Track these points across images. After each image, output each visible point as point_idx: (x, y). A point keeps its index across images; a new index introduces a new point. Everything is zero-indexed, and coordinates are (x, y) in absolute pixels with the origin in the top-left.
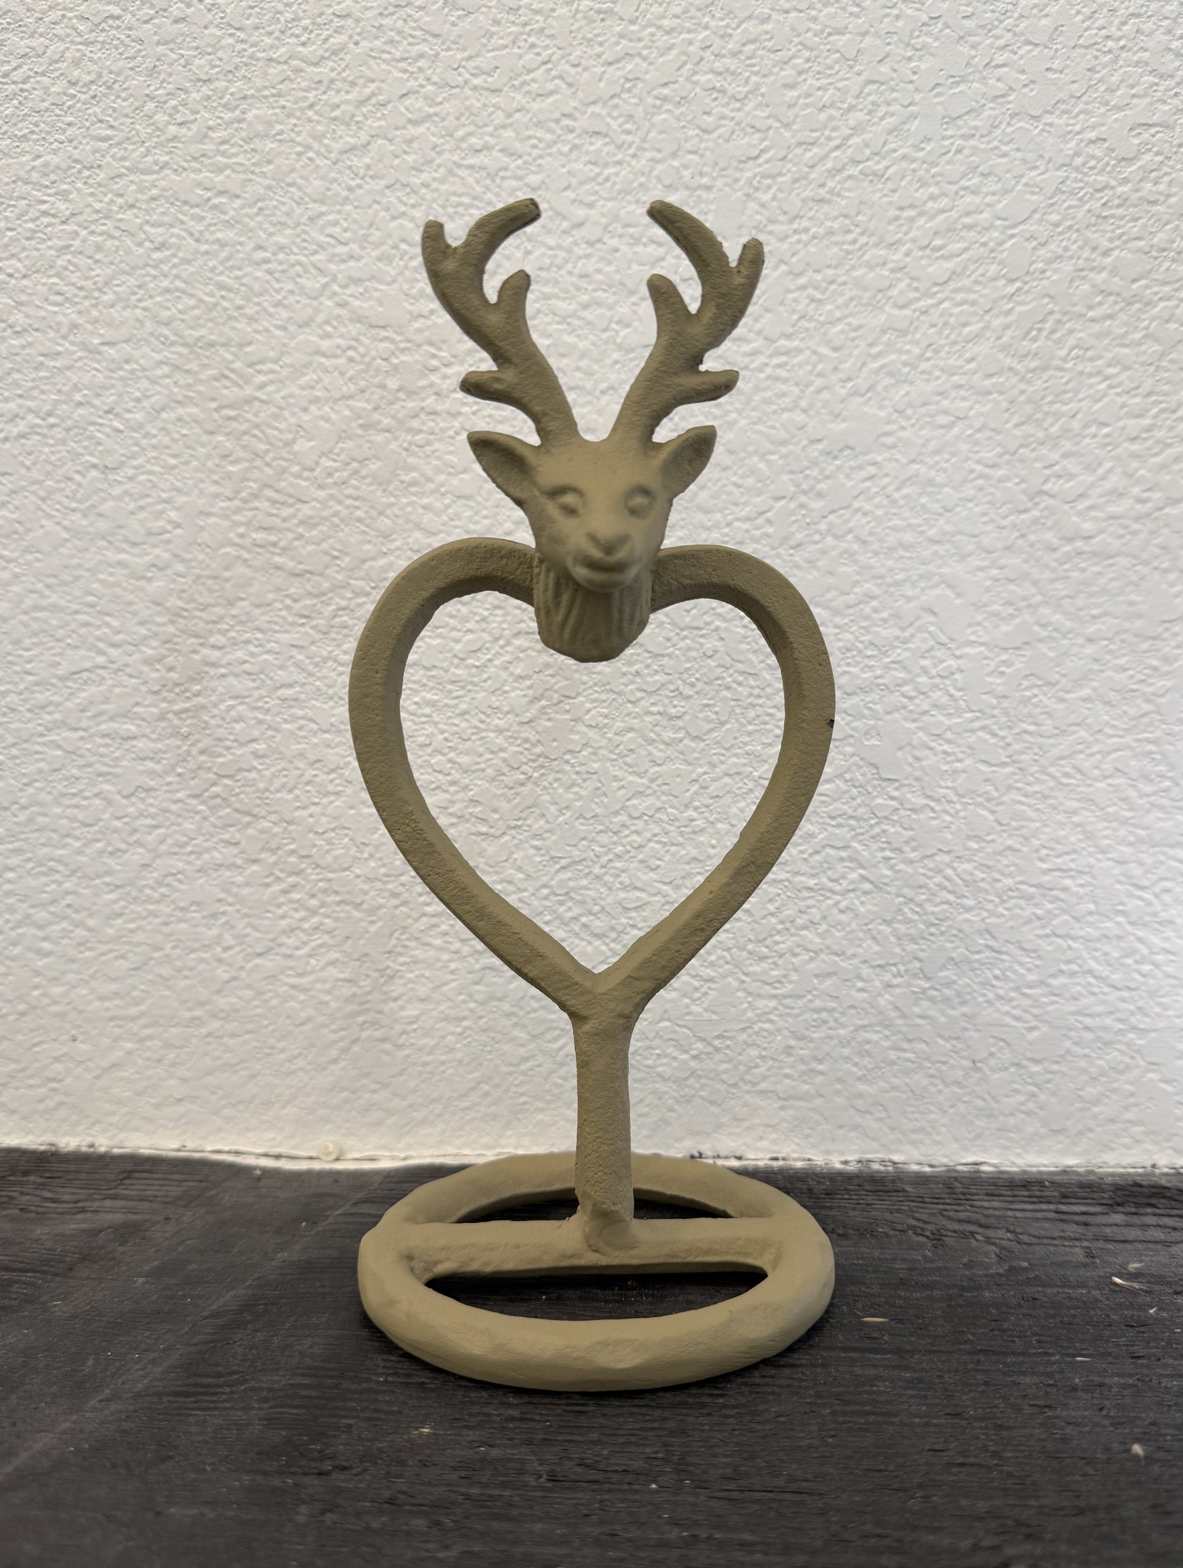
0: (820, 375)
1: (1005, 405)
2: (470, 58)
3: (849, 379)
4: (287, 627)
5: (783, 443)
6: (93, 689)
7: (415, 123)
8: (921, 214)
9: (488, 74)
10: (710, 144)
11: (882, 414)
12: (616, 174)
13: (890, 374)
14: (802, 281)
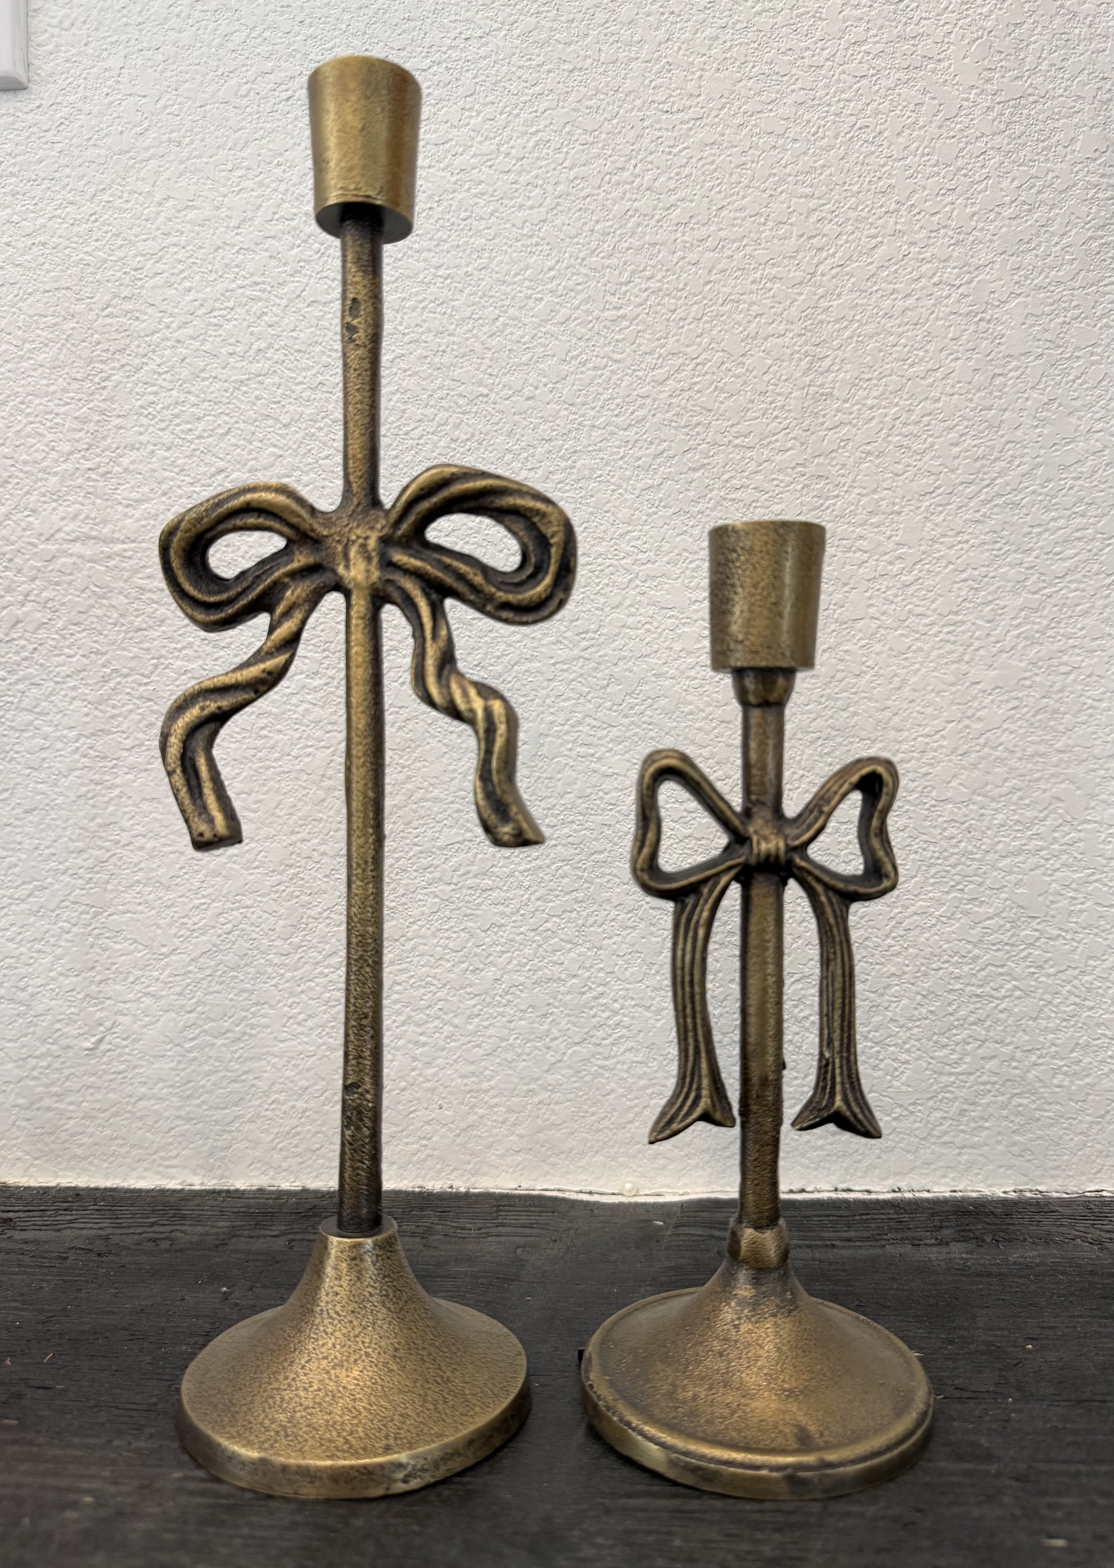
0: (977, 639)
1: (1106, 659)
2: (732, 426)
3: (998, 642)
4: (600, 812)
5: (952, 685)
6: (462, 856)
7: (695, 470)
8: (1046, 530)
9: (745, 437)
10: (899, 483)
11: (1022, 665)
12: (834, 505)
13: (1027, 638)
14: (964, 576)
